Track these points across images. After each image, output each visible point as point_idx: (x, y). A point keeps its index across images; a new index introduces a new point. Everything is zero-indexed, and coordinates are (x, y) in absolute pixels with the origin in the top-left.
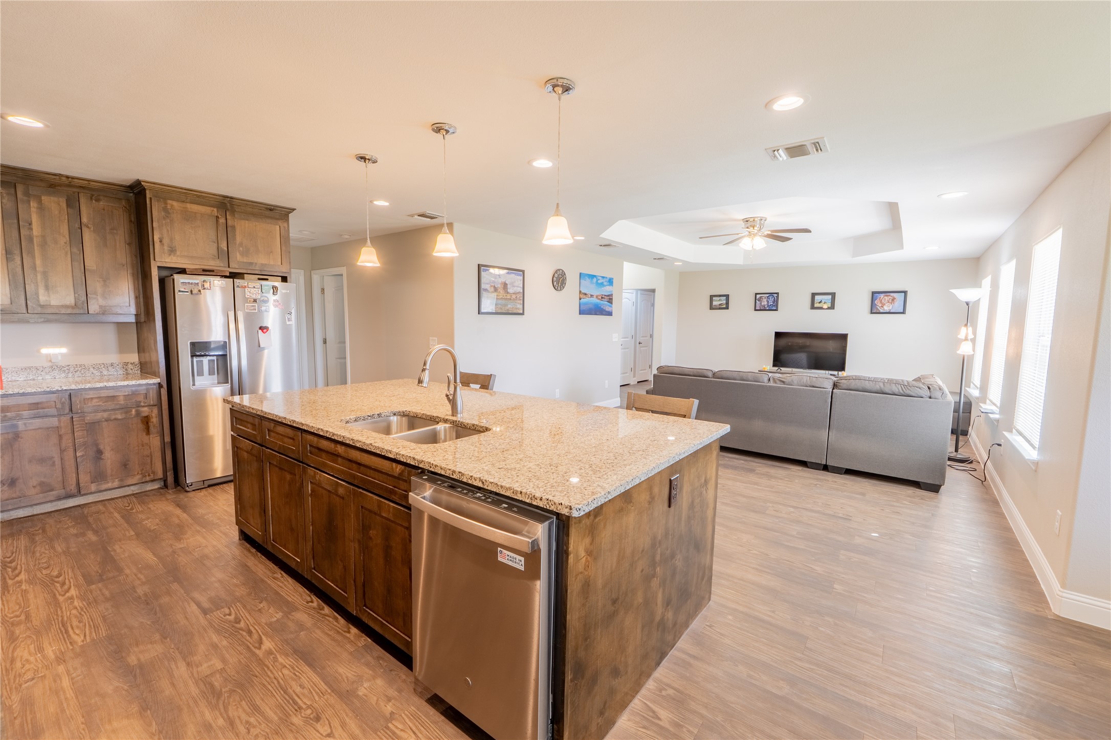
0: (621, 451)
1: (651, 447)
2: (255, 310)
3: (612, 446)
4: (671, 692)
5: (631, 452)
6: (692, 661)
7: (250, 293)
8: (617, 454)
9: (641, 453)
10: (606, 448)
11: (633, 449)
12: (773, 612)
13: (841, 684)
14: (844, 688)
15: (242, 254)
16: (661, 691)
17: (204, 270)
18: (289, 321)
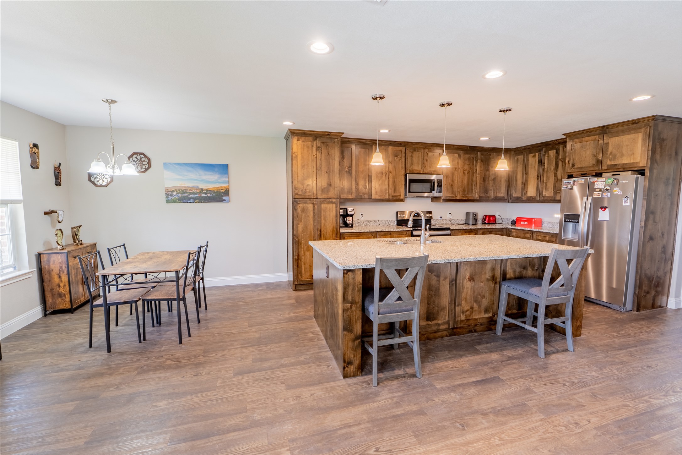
2: (600, 196)
4: (316, 340)
6: (320, 351)
7: (598, 185)
12: (312, 395)
13: (264, 375)
14: (262, 375)
15: (611, 160)
16: (318, 339)
17: (582, 174)
18: (625, 203)
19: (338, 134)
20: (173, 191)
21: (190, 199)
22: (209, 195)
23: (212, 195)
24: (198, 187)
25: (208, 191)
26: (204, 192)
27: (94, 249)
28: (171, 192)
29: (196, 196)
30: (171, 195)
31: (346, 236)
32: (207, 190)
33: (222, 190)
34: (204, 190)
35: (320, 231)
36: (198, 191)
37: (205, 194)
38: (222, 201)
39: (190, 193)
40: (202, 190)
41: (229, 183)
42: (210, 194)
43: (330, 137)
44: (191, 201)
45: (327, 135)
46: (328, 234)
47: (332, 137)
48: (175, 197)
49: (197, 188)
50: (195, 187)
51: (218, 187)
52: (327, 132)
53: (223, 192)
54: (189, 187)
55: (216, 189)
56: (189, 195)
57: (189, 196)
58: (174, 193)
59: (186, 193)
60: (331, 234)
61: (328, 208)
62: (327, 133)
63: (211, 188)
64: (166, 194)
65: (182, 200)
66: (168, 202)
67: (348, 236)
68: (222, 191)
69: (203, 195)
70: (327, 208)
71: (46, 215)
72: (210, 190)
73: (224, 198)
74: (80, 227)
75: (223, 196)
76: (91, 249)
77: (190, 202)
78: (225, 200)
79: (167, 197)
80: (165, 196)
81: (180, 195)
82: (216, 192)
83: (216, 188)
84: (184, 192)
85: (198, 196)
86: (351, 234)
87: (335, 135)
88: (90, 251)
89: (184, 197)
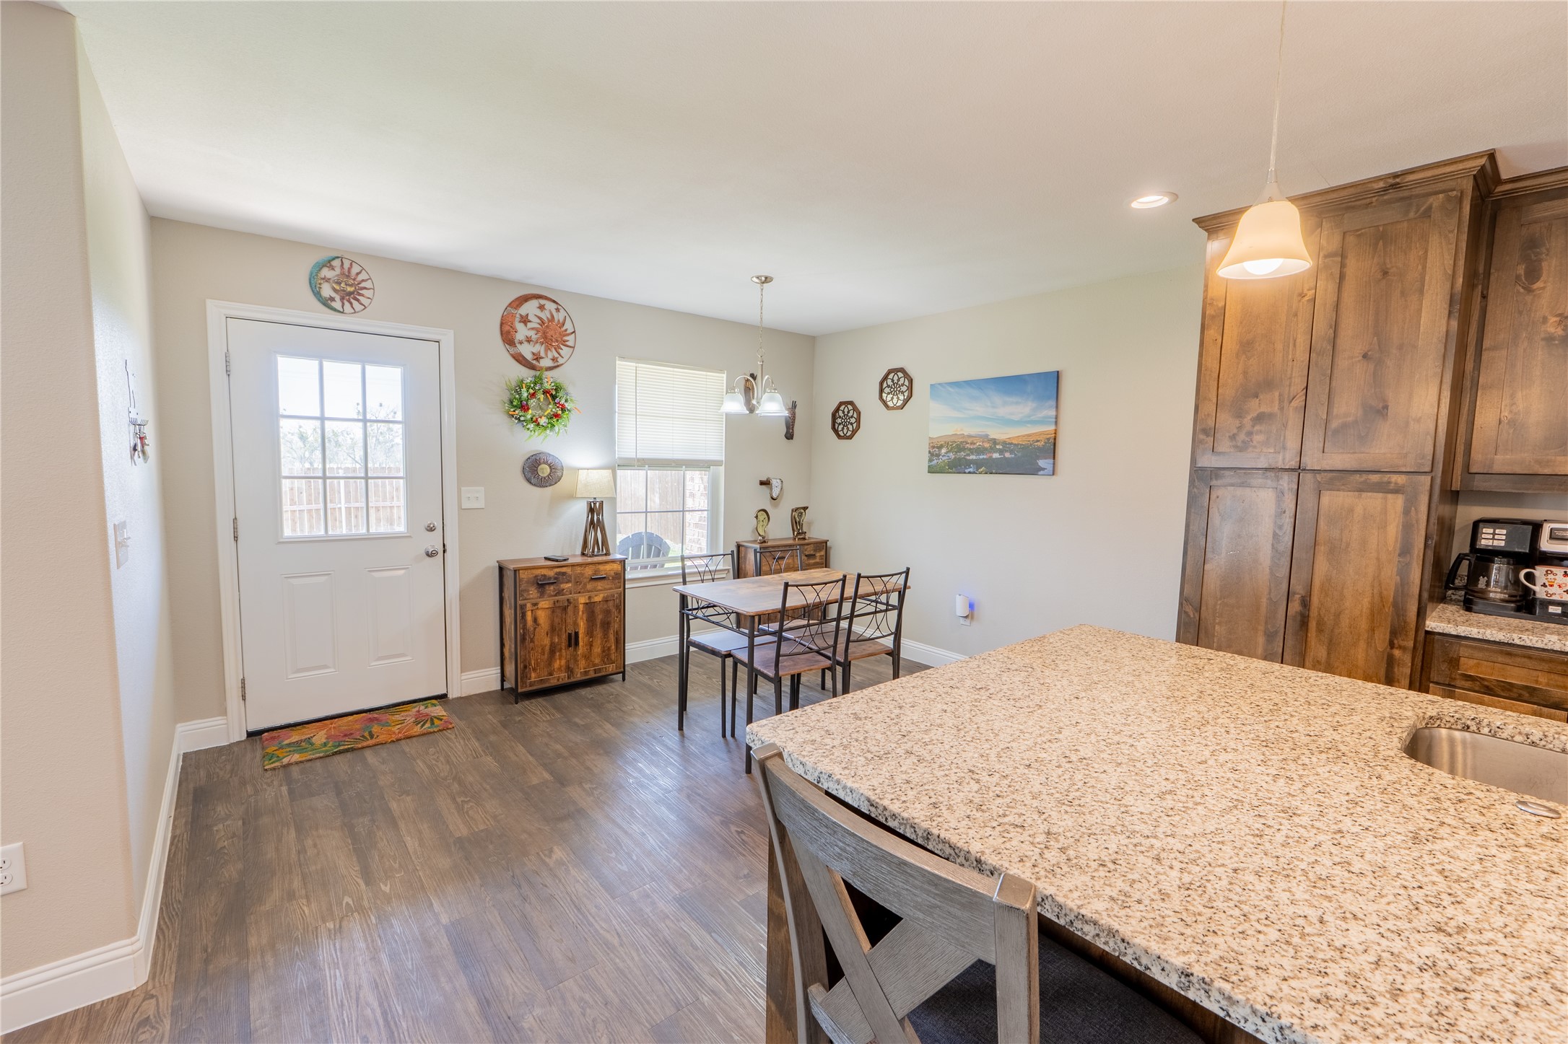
0: (1047, 672)
1: (992, 676)
3: (1065, 682)
5: (1030, 669)
8: (1053, 667)
9: (1014, 667)
10: (1076, 680)
11: (1026, 674)
19: (1448, 169)
20: (940, 447)
21: (968, 463)
22: (1007, 455)
23: (1015, 455)
24: (987, 435)
25: (1007, 445)
26: (998, 447)
27: (820, 550)
28: (937, 447)
29: (981, 457)
30: (938, 455)
31: (1463, 652)
32: (1004, 443)
33: (1038, 441)
34: (998, 444)
35: (1306, 603)
36: (987, 445)
37: (1001, 452)
38: (1035, 471)
39: (972, 451)
40: (995, 442)
41: (1056, 423)
42: (1011, 452)
43: (1406, 194)
44: (971, 470)
45: (1385, 190)
46: (1345, 622)
47: (1418, 191)
48: (944, 458)
49: (985, 438)
50: (980, 437)
51: (1029, 435)
52: (1379, 179)
53: (1039, 448)
54: (970, 436)
55: (1024, 439)
56: (968, 455)
57: (968, 458)
58: (944, 451)
59: (964, 449)
60: (1364, 625)
61: (1359, 510)
62: (1381, 184)
63: (1013, 438)
64: (930, 452)
65: (956, 467)
66: (932, 470)
67: (1480, 655)
68: (1038, 443)
69: (996, 455)
70: (1351, 510)
71: (763, 486)
72: (1012, 444)
73: (1041, 463)
74: (805, 509)
75: (1038, 458)
76: (815, 551)
77: (969, 473)
78: (1044, 469)
79: (930, 460)
80: (927, 456)
81: (952, 455)
82: (1024, 448)
83: (1024, 436)
84: (959, 447)
85: (985, 457)
86: (1509, 654)
87: (1436, 179)
88: (812, 552)
89: (960, 459)
